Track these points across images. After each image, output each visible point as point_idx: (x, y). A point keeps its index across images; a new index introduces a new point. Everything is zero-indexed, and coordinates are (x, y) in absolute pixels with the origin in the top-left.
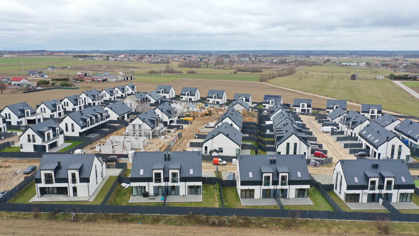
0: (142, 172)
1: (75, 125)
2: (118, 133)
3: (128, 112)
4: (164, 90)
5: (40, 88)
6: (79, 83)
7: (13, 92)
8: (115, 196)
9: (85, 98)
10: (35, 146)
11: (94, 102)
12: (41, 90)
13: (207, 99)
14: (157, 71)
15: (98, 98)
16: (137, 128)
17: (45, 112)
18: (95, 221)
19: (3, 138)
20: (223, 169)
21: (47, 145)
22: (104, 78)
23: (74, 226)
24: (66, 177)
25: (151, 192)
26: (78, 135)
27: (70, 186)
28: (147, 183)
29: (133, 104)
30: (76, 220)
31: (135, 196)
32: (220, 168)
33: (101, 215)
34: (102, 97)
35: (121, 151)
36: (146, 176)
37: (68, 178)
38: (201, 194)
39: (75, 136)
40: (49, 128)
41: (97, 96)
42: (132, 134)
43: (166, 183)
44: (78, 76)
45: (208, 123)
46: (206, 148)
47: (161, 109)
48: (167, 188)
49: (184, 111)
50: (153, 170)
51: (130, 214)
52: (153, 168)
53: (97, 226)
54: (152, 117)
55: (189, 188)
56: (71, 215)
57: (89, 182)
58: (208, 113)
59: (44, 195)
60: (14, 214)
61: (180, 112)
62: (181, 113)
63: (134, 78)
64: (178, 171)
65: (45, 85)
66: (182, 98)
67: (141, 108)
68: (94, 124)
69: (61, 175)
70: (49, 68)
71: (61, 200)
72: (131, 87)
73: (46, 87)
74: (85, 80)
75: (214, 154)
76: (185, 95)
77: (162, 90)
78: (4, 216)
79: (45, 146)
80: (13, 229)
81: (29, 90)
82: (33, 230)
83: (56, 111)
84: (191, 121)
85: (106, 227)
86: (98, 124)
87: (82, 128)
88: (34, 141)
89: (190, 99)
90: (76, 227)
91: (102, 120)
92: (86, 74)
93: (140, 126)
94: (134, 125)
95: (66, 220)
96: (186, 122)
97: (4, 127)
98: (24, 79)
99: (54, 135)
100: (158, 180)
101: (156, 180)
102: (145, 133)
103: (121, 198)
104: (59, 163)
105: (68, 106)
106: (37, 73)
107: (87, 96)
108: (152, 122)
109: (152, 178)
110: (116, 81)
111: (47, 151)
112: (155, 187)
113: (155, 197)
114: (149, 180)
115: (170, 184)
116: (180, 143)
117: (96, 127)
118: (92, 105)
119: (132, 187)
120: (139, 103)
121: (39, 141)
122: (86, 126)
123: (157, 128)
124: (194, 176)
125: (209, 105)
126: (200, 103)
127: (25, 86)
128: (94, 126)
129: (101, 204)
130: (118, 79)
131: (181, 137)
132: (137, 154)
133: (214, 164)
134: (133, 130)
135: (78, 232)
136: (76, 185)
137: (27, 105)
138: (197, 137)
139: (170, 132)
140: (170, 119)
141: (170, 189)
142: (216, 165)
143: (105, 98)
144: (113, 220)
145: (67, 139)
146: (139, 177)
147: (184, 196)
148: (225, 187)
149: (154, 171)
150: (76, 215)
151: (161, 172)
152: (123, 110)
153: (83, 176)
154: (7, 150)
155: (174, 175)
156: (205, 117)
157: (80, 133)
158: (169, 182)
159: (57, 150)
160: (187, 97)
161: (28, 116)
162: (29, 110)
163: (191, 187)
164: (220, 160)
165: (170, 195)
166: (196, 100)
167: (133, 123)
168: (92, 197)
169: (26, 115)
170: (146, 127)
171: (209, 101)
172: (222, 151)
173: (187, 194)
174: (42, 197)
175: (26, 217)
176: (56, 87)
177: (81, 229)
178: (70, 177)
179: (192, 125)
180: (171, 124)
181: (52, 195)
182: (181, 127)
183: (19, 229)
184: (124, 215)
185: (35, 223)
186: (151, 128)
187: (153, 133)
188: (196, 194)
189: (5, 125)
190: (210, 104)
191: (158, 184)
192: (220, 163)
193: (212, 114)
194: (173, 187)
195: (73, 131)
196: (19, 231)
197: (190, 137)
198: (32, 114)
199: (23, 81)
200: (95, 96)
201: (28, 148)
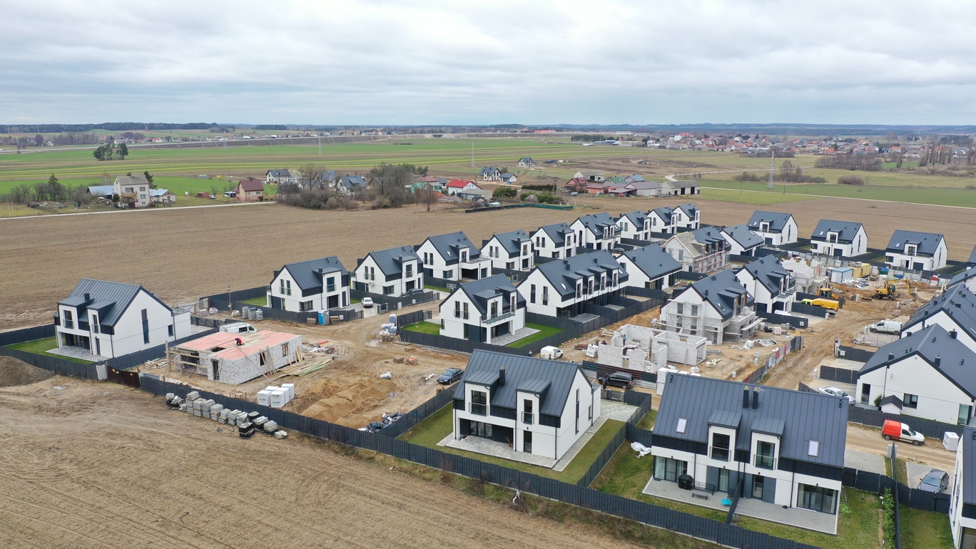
0: (681, 426)
1: (551, 290)
2: (641, 318)
3: (673, 271)
4: (768, 224)
5: (496, 204)
6: (575, 196)
7: (447, 209)
8: (612, 471)
9: (581, 232)
10: (466, 326)
11: (599, 241)
12: (499, 208)
13: (888, 254)
14: (759, 175)
15: (609, 234)
16: (687, 312)
17: (497, 257)
18: (561, 520)
19: (414, 301)
20: (912, 456)
21: (489, 327)
22: (631, 187)
23: (513, 519)
24: (512, 406)
25: (701, 479)
26: (554, 314)
27: (519, 427)
28: (693, 455)
29: (685, 254)
30: (522, 506)
31: (659, 480)
32: (903, 452)
33: (575, 509)
34: (618, 232)
35: (641, 364)
36: (691, 437)
37: (516, 410)
38: (835, 514)
39: (547, 314)
40: (497, 291)
41: (607, 228)
42: (673, 324)
43: (742, 464)
44: (576, 181)
45: (882, 321)
46: (866, 389)
47: (753, 271)
48: (741, 477)
49: (816, 281)
50: (710, 425)
51: (641, 523)
52: (711, 421)
53: (564, 532)
54: (728, 291)
55: (802, 488)
56: (512, 494)
57: (559, 427)
58: (885, 291)
59: (468, 437)
60: (407, 464)
61: (804, 282)
62: (807, 287)
63: (699, 191)
64: (775, 441)
65: (508, 199)
66: (816, 246)
67: (705, 264)
68: (590, 293)
69: (504, 402)
70: (522, 163)
71: (498, 453)
72: (687, 212)
73: (510, 202)
74: (589, 190)
75: (889, 409)
76: (823, 239)
77: (764, 223)
78: (389, 465)
79: (485, 329)
80: (400, 496)
81: (477, 207)
82: (435, 507)
83: (519, 255)
84: (831, 309)
85: (581, 541)
86: (601, 292)
87: (564, 298)
88: (466, 317)
89: (838, 253)
90: (519, 524)
91: (609, 284)
92: (593, 178)
93: (695, 308)
94: (680, 306)
95: (502, 502)
96: (819, 311)
97: (419, 279)
98: (470, 184)
99: (506, 309)
100: (720, 451)
101: (714, 451)
102: (705, 327)
103: (627, 479)
104: (502, 373)
105: (543, 246)
106: (497, 171)
107: (586, 227)
108: (727, 301)
109: (707, 445)
110: (657, 196)
111: (489, 341)
112: (710, 469)
113: (709, 495)
114: (699, 448)
115: (751, 469)
116: (795, 365)
117: (594, 299)
118: (595, 247)
119: (655, 456)
120: (700, 252)
121: (475, 318)
122: (572, 296)
123: (738, 319)
124: (819, 461)
125: (891, 272)
126: (864, 265)
127: (470, 198)
128: (589, 297)
129: (578, 483)
130: (660, 191)
131: (800, 349)
132: (674, 380)
133: (884, 436)
134: (678, 317)
135: (521, 537)
136: (531, 428)
137: (465, 239)
138: (843, 353)
139: (771, 331)
140: (776, 299)
141: (749, 481)
142: (891, 439)
143: (624, 235)
144: (601, 529)
145: (531, 319)
146: (673, 435)
147: (785, 507)
148: (910, 509)
149: (714, 430)
150: (523, 497)
151: (732, 434)
152: (661, 265)
153: (548, 411)
154: (417, 328)
155: (765, 448)
156: (876, 302)
157: (559, 309)
158: (749, 463)
159: (508, 341)
160: (828, 245)
161: (464, 261)
162: (467, 250)
163: (807, 489)
164: (905, 427)
165: (747, 497)
166: (855, 254)
167: (680, 299)
168: (561, 461)
169: (460, 260)
170: (710, 314)
171: (891, 259)
172: (914, 405)
173: (794, 505)
174: (462, 440)
175: (427, 476)
176: (528, 203)
177: (529, 530)
178: (521, 409)
179: (834, 321)
180: (777, 312)
181: (482, 439)
182: (802, 323)
183: (410, 499)
184: (627, 522)
185: (441, 494)
186: (721, 318)
187: (725, 329)
188: (821, 511)
189: (421, 275)
190: (895, 268)
191: (719, 464)
192: (902, 436)
193: (898, 297)
194: (759, 480)
195: (545, 303)
196: (410, 504)
197: (823, 352)
198: (472, 257)
199: (469, 188)
200: (603, 227)
201: (454, 330)
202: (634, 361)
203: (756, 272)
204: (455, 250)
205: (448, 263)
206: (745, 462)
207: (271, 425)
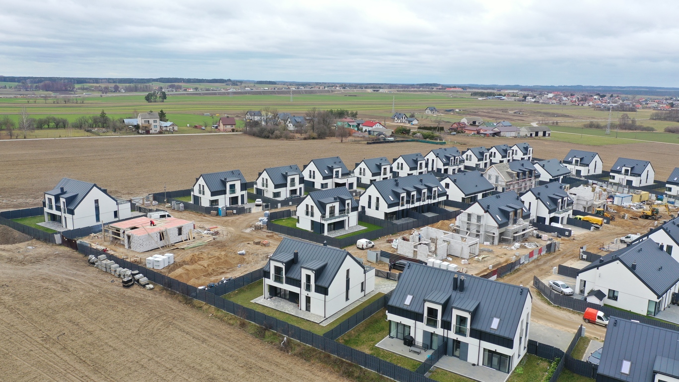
0: (408, 300)
1: (381, 200)
2: (444, 223)
4: (579, 159)
5: (392, 139)
6: (454, 135)
7: (356, 141)
8: (362, 329)
9: (433, 160)
10: (313, 222)
11: (446, 167)
12: (392, 142)
13: (667, 185)
14: (602, 124)
15: (454, 162)
16: (474, 220)
17: (364, 175)
18: (307, 360)
19: (290, 203)
20: (598, 335)
21: (326, 223)
22: (497, 130)
23: (276, 356)
24: (298, 278)
25: (419, 340)
26: (382, 217)
27: (303, 293)
28: (414, 321)
29: (500, 179)
30: (286, 348)
31: (392, 338)
32: (589, 331)
33: (320, 353)
34: (462, 161)
36: (413, 309)
37: (300, 281)
38: (508, 373)
39: (375, 217)
41: (453, 158)
42: (464, 229)
43: (446, 331)
44: (458, 124)
45: (629, 235)
46: (584, 283)
47: (536, 193)
48: (445, 340)
49: (595, 203)
50: (425, 301)
51: (362, 367)
52: (426, 298)
53: (307, 368)
54: (508, 206)
55: (487, 353)
56: (281, 339)
57: (327, 295)
58: (649, 213)
59: (274, 298)
60: (222, 313)
61: (584, 203)
62: (587, 207)
63: (549, 134)
64: (468, 316)
65: (402, 135)
66: (614, 177)
68: (413, 203)
69: (293, 275)
70: (428, 111)
71: (288, 311)
72: (522, 149)
73: (403, 138)
74: (467, 131)
76: (619, 172)
77: (576, 159)
78: (210, 312)
79: (323, 224)
80: (208, 334)
81: (378, 140)
82: (227, 344)
83: (380, 175)
84: (597, 224)
85: (316, 375)
86: (422, 203)
87: (390, 206)
88: (312, 215)
89: (629, 183)
90: (279, 360)
91: (429, 197)
92: (474, 122)
93: (479, 218)
94: (469, 215)
95: (274, 344)
96: (586, 225)
98: (378, 124)
99: (342, 211)
100: (432, 322)
101: (428, 320)
102: (486, 232)
103: (370, 335)
104: (296, 255)
105: (402, 169)
106: (404, 116)
107: (437, 157)
108: (505, 214)
109: (423, 315)
110: (515, 137)
111: (326, 233)
112: (425, 333)
113: (423, 351)
114: (418, 317)
115: (452, 335)
116: (545, 263)
117: (416, 208)
118: (443, 172)
119: (390, 321)
120: (512, 178)
121: (317, 217)
122: (397, 204)
123: (512, 227)
124: (497, 333)
125: (665, 199)
126: (644, 192)
127: (376, 133)
128: (412, 206)
130: (519, 133)
131: (555, 252)
133: (585, 319)
134: (468, 223)
135: (275, 369)
136: (310, 294)
137: (340, 162)
138: (585, 257)
139: (540, 238)
140: (552, 215)
141: (450, 344)
142: (589, 322)
143: (467, 163)
144: (333, 368)
145: (363, 218)
146: (401, 306)
147: (474, 365)
148: (575, 375)
149: (428, 305)
150: (289, 341)
151: (439, 308)
152: (476, 186)
153: (321, 284)
154: (284, 223)
156: (642, 221)
157: (386, 214)
158: (450, 330)
159: (342, 234)
160: (622, 176)
161: (337, 177)
162: (340, 170)
163: (491, 353)
164: (601, 314)
165: (449, 355)
166: (644, 184)
167: (469, 210)
168: (329, 319)
169: (334, 176)
170: (490, 223)
171: (669, 189)
172: (615, 298)
173: (481, 364)
174: (269, 299)
175: (231, 322)
176: (415, 139)
177: (283, 365)
178: (304, 280)
179: (597, 233)
180: (554, 224)
181: (283, 299)
182: (567, 233)
183: (213, 337)
184: (350, 365)
185: (235, 334)
186: (497, 225)
187: (501, 234)
188: (499, 370)
190: (670, 196)
191: (431, 329)
192: (598, 320)
193: (660, 218)
194: (457, 343)
195: (377, 208)
196: (211, 340)
197: (572, 255)
199: (378, 127)
200: (450, 158)
201: (305, 224)
202: (421, 253)
203: (539, 194)
204: (331, 169)
205: (324, 178)
206: (448, 330)
207: (143, 280)
